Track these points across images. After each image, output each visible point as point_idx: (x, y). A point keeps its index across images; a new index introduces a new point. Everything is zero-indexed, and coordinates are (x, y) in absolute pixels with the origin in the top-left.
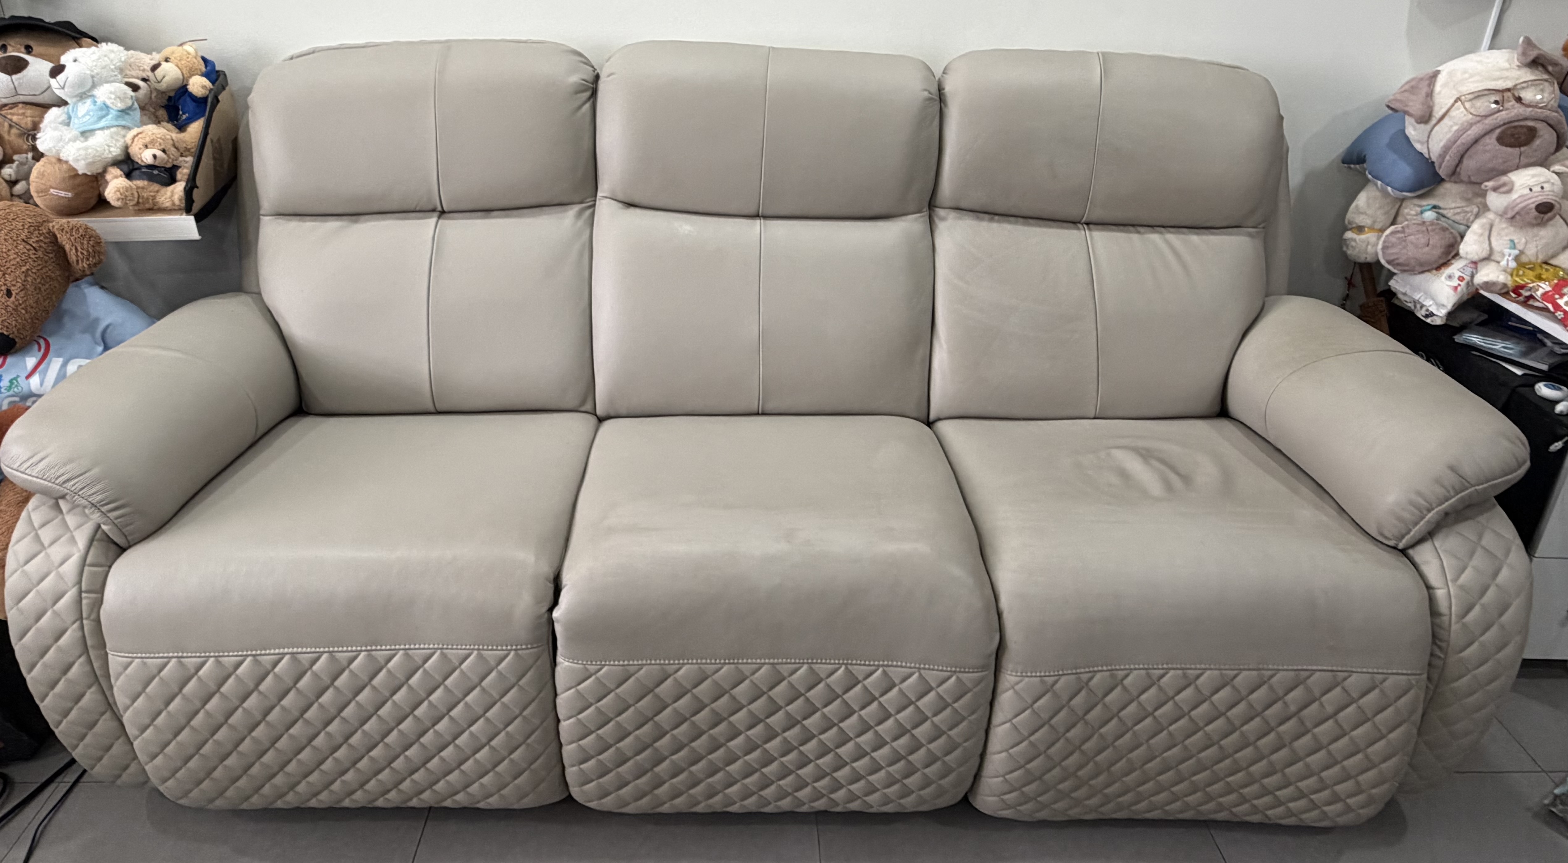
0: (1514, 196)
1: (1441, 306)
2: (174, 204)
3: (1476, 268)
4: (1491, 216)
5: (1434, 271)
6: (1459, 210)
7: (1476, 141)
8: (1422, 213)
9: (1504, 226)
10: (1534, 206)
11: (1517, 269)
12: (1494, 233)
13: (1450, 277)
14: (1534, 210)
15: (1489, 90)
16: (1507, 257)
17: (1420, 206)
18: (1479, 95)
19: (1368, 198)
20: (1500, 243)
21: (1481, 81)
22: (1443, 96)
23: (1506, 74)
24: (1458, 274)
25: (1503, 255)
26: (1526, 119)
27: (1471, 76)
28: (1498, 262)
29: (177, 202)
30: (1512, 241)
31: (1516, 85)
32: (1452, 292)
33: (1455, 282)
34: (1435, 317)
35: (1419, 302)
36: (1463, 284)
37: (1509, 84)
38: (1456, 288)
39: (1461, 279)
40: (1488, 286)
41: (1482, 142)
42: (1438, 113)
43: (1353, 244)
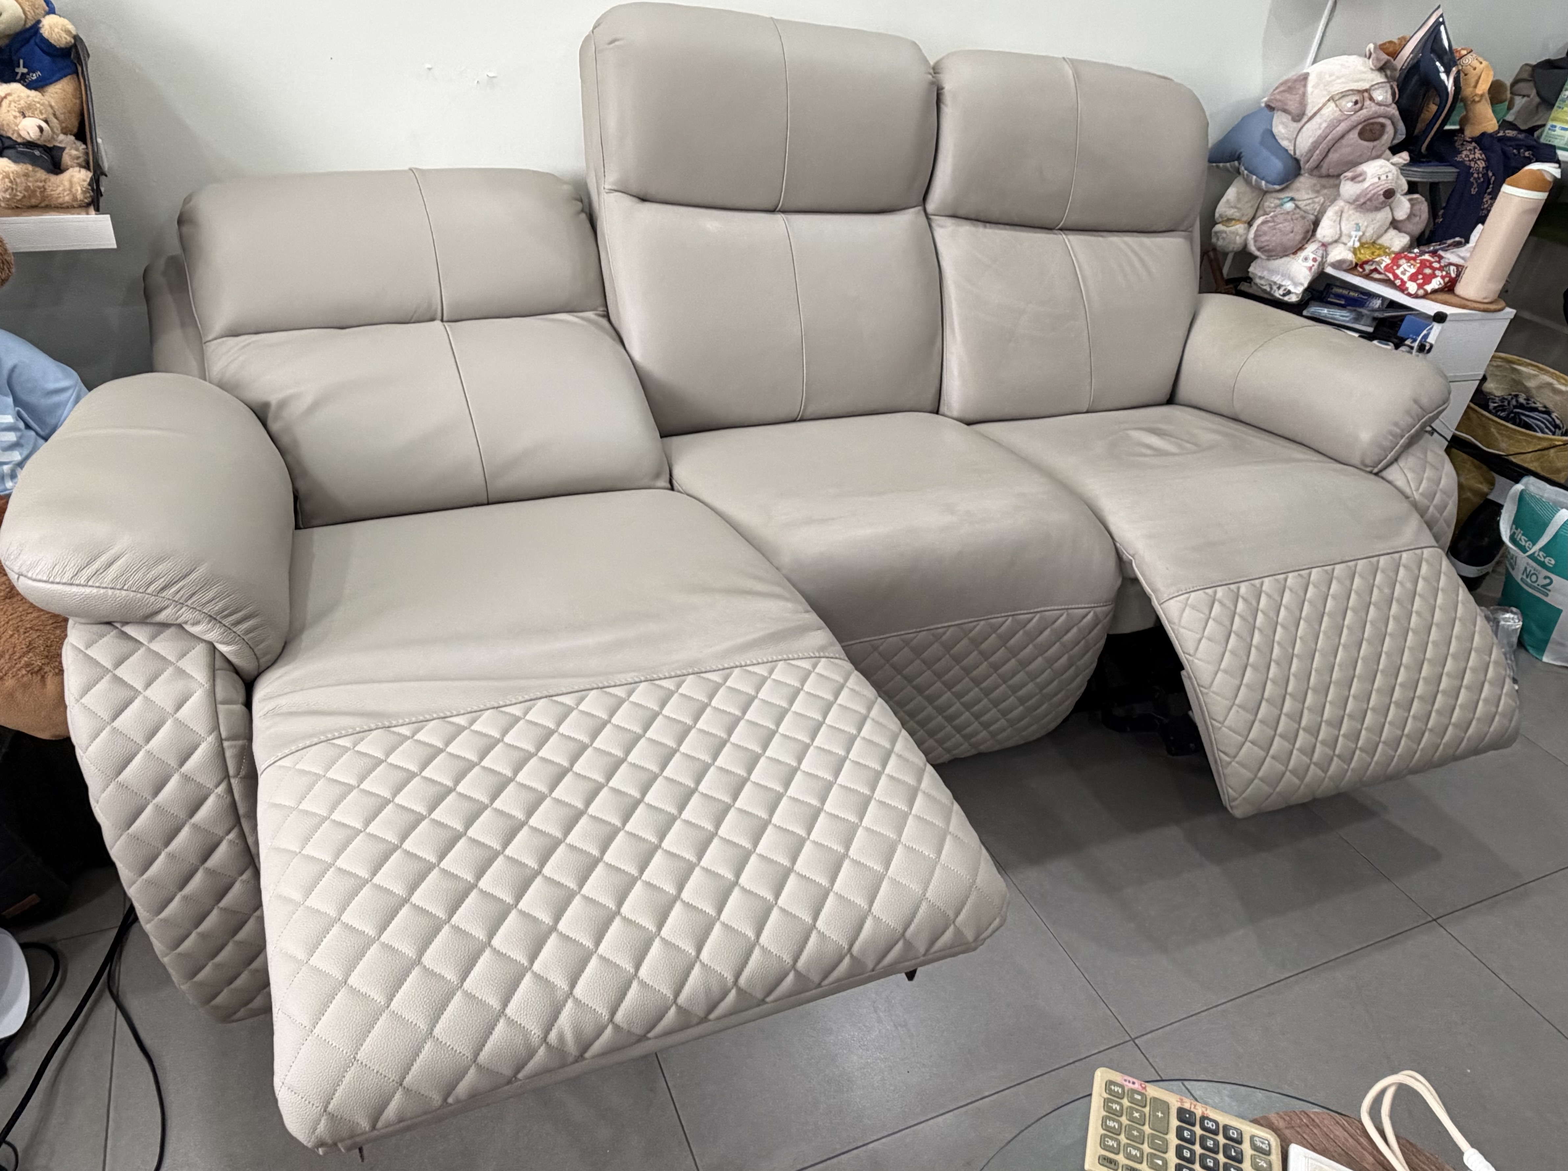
0: (1366, 184)
1: (1296, 284)
2: (75, 199)
3: (1326, 251)
4: (1340, 203)
5: (1292, 256)
6: (1310, 201)
7: (1342, 137)
8: (1282, 205)
9: (1351, 212)
10: (1382, 192)
11: (1359, 249)
12: (1344, 219)
13: (1306, 259)
14: (1382, 197)
15: (1352, 90)
16: (1353, 239)
17: (1279, 199)
18: (1344, 95)
19: (1238, 193)
20: (1347, 227)
21: (1347, 83)
22: (1315, 96)
23: (1364, 76)
24: (1312, 256)
25: (1350, 237)
26: (1379, 116)
27: (1338, 78)
28: (1345, 244)
29: (80, 196)
30: (1357, 224)
31: (1373, 86)
32: (1308, 272)
33: (1310, 263)
34: (1291, 295)
35: (1275, 283)
36: (1316, 264)
37: (1366, 86)
38: (1310, 268)
39: (1315, 260)
40: (1337, 265)
41: (1346, 137)
42: (1310, 112)
43: (1224, 235)
